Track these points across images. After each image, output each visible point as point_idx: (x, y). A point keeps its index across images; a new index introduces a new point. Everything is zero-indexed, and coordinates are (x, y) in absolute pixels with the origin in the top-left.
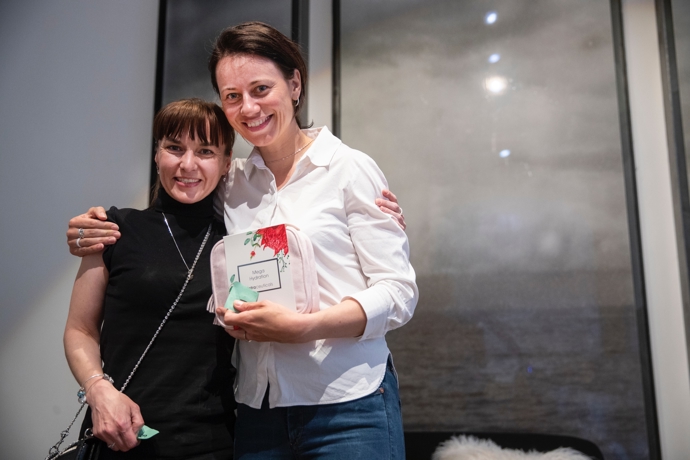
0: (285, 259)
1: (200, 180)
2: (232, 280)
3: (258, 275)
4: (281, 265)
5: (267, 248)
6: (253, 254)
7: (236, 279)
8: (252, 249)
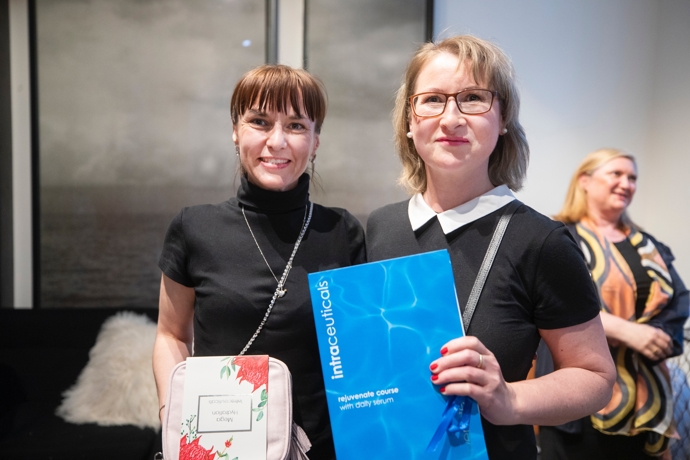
0: (187, 431)
1: (289, 161)
2: (261, 415)
3: (225, 416)
4: (194, 424)
5: (208, 448)
6: (228, 444)
7: (255, 415)
8: (228, 450)
